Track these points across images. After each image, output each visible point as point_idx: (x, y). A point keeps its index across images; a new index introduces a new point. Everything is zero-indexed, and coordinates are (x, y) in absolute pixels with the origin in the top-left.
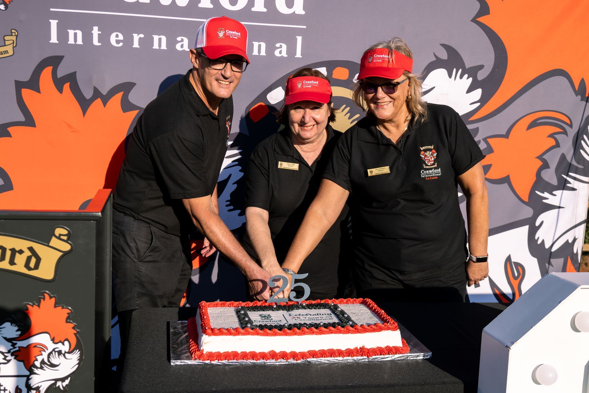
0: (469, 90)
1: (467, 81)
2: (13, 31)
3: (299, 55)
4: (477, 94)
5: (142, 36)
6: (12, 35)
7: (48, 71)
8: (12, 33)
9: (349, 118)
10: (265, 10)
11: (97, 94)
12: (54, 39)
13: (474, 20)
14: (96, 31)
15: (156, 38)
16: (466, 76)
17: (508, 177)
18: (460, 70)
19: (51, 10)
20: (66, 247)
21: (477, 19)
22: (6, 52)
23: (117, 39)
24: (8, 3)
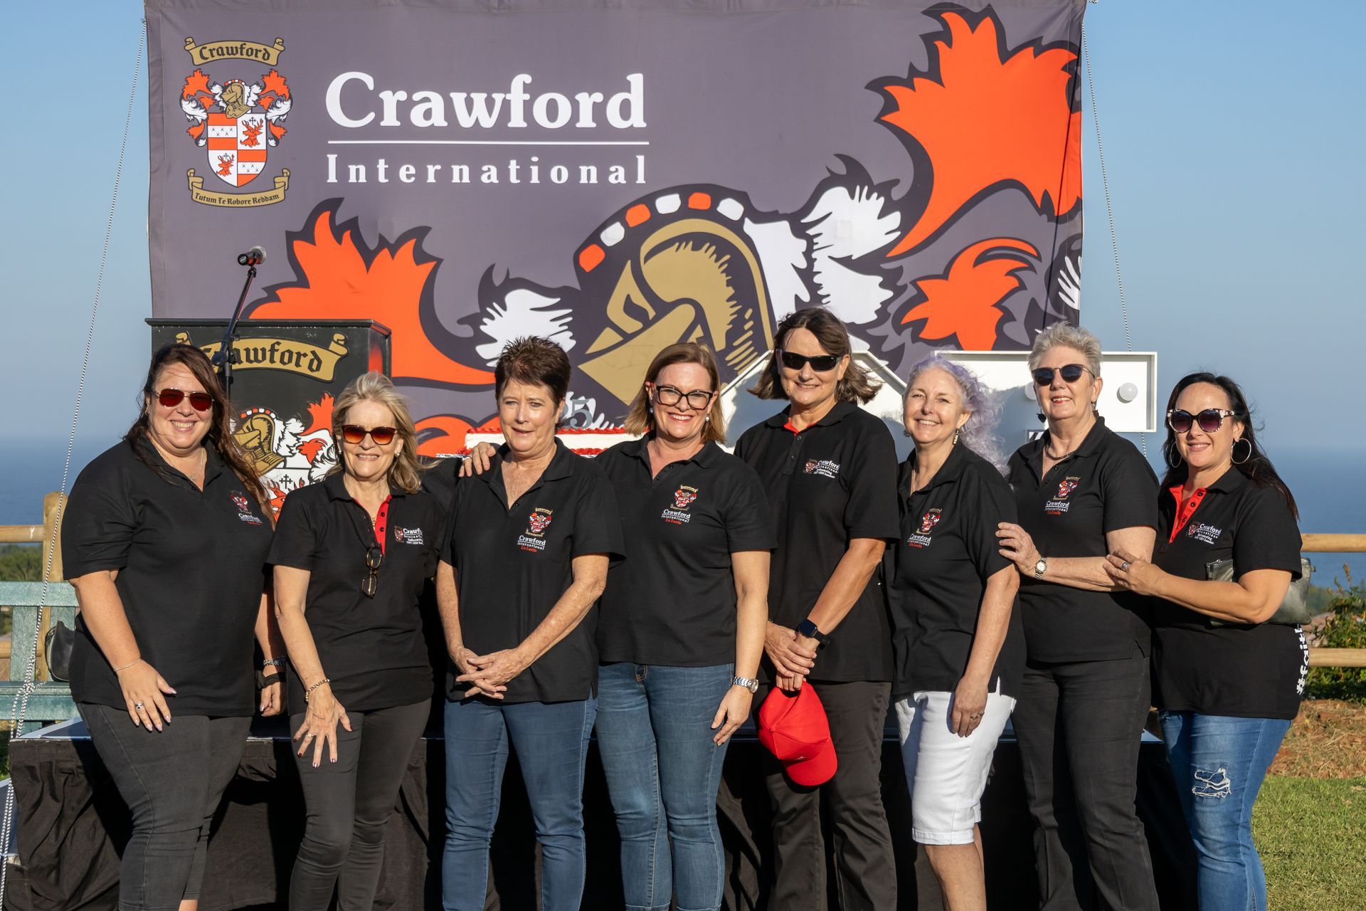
0: (881, 215)
1: (877, 203)
2: (285, 171)
3: (641, 179)
4: (895, 219)
5: (438, 167)
6: (283, 176)
7: (326, 216)
8: (283, 172)
9: (717, 261)
10: (594, 125)
11: (383, 243)
12: (332, 178)
13: (878, 120)
14: (382, 165)
15: (456, 169)
16: (875, 195)
17: (954, 335)
18: (866, 188)
19: (330, 142)
20: (343, 351)
21: (883, 118)
22: (276, 197)
23: (408, 173)
24: (279, 137)
